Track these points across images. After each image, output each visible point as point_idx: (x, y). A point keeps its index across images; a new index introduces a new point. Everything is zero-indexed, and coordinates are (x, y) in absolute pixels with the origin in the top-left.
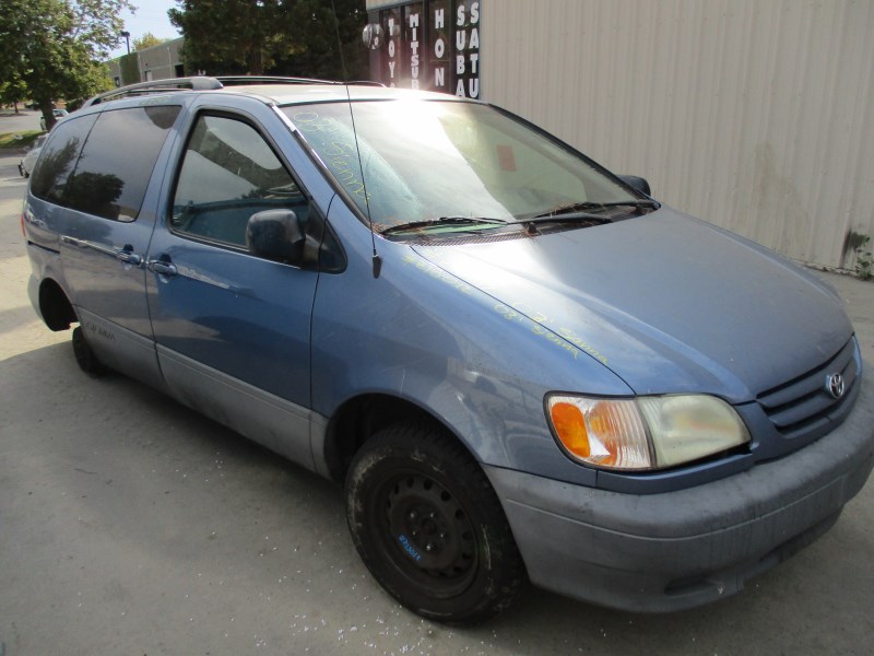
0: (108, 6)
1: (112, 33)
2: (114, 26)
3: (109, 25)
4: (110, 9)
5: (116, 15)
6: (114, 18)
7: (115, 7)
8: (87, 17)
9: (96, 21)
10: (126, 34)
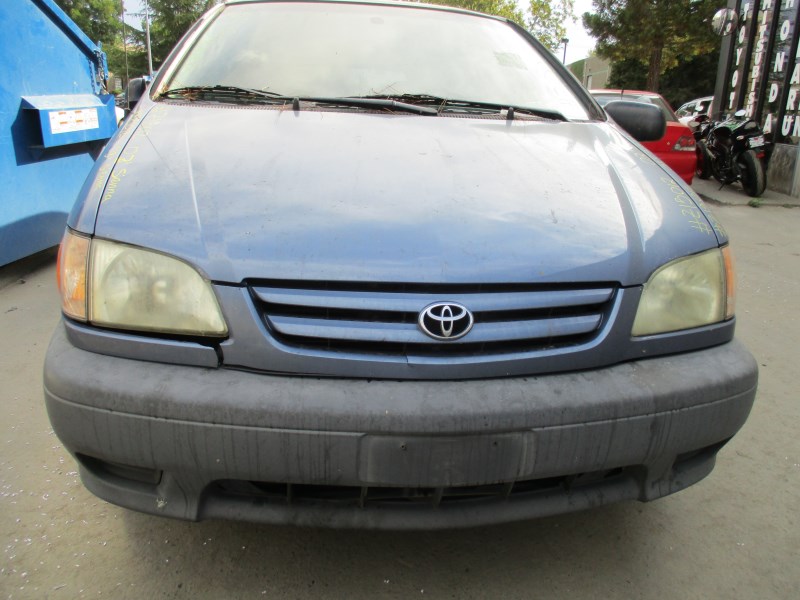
0: (555, 17)
1: (554, 40)
2: (557, 34)
3: (553, 34)
4: (557, 20)
5: (560, 25)
6: (558, 26)
7: (561, 18)
8: (537, 27)
9: (543, 29)
10: (565, 41)
